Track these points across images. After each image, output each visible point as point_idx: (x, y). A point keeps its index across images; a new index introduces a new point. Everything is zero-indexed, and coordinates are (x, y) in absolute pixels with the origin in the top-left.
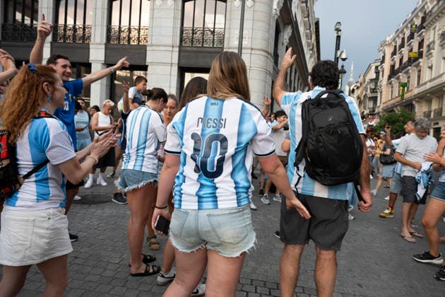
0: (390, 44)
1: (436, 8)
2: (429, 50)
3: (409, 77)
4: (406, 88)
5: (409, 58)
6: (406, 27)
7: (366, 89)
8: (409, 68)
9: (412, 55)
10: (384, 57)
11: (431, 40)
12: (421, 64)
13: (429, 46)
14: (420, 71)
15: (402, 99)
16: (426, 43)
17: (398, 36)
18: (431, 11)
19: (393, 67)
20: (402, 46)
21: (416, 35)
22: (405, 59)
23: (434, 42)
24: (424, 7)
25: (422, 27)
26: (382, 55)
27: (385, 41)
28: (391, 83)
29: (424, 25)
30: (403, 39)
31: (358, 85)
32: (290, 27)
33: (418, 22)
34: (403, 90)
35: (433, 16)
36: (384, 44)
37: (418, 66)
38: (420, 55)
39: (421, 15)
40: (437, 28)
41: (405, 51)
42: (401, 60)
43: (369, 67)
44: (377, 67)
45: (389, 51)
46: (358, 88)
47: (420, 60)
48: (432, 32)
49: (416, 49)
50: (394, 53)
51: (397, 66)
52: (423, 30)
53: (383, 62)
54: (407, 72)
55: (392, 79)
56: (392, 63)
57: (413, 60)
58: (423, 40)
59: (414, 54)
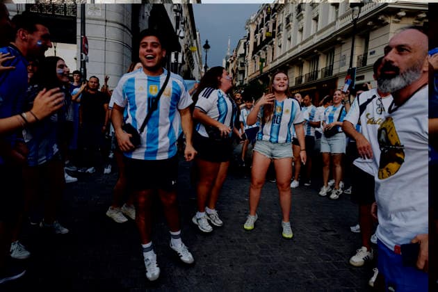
0: (253, 23)
2: (279, 32)
3: (266, 54)
4: (264, 64)
5: (267, 37)
6: (264, 9)
7: (237, 63)
8: (266, 46)
9: (268, 34)
10: (249, 34)
11: (281, 22)
12: (274, 43)
13: (279, 27)
14: (273, 49)
15: (261, 73)
16: (277, 25)
17: (259, 16)
19: (255, 44)
20: (262, 25)
21: (271, 17)
22: (264, 38)
23: (282, 24)
25: (274, 10)
26: (248, 32)
27: (250, 20)
28: (254, 59)
29: (277, 8)
30: (263, 19)
31: (232, 59)
33: (272, 6)
34: (262, 65)
36: (249, 23)
37: (272, 44)
38: (274, 35)
40: (285, 13)
41: (264, 29)
42: (261, 38)
43: (239, 43)
44: (245, 43)
45: (253, 29)
46: (232, 62)
47: (274, 39)
48: (281, 15)
49: (271, 30)
50: (256, 32)
51: (258, 44)
52: (275, 13)
53: (248, 39)
54: (265, 50)
55: (255, 55)
56: (255, 40)
57: (269, 39)
58: (276, 22)
59: (270, 34)
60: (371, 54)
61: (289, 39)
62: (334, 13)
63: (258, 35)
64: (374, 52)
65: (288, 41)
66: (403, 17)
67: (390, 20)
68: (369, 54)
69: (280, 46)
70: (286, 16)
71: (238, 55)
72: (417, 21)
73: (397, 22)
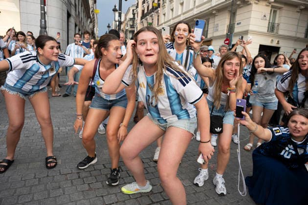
2: (163, 3)
3: (153, 19)
5: (153, 7)
7: (127, 24)
8: (153, 13)
10: (138, 4)
12: (159, 12)
14: (158, 16)
19: (143, 11)
22: (150, 7)
26: (137, 2)
28: (142, 22)
37: (157, 12)
41: (150, 1)
42: (148, 7)
43: (129, 10)
44: (133, 10)
47: (159, 9)
49: (156, 1)
50: (144, 2)
51: (146, 11)
53: (137, 7)
54: (151, 16)
55: (143, 20)
56: (143, 9)
57: (155, 9)
59: (155, 5)
60: (238, 24)
61: (172, 10)
63: (146, 5)
64: (240, 23)
65: (171, 11)
67: (253, 1)
68: (236, 24)
69: (164, 15)
71: (128, 19)
72: (268, 4)
73: (257, 4)
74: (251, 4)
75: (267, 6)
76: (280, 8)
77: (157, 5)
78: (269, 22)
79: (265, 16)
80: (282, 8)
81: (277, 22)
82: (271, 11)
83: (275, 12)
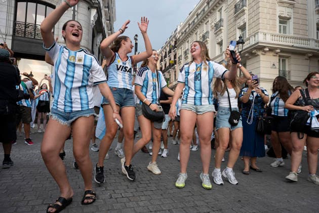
1: (181, 38)
2: (179, 60)
3: (170, 75)
4: (169, 81)
5: (170, 64)
6: (167, 46)
8: (170, 69)
9: (171, 62)
11: (180, 54)
12: (176, 68)
13: (179, 58)
14: (175, 72)
16: (177, 56)
17: (163, 50)
18: (179, 39)
19: (161, 68)
20: (165, 56)
21: (172, 51)
22: (168, 65)
23: (181, 56)
24: (175, 36)
25: (175, 47)
29: (176, 46)
30: (166, 52)
32: (101, 34)
33: (173, 44)
35: (180, 42)
37: (174, 68)
38: (175, 62)
39: (174, 40)
40: (182, 49)
41: (167, 59)
42: (165, 65)
47: (175, 65)
48: (180, 50)
49: (173, 59)
50: (161, 61)
51: (163, 68)
52: (176, 49)
54: (169, 72)
56: (161, 66)
57: (172, 65)
58: (176, 54)
59: (172, 62)
62: (219, 49)
66: (267, 51)
67: (259, 53)
70: (184, 51)
72: (275, 54)
73: (264, 55)
74: (258, 55)
75: (274, 56)
76: (288, 57)
77: (173, 63)
78: (279, 70)
79: (274, 65)
80: (290, 56)
81: (287, 69)
82: (279, 60)
83: (284, 61)
